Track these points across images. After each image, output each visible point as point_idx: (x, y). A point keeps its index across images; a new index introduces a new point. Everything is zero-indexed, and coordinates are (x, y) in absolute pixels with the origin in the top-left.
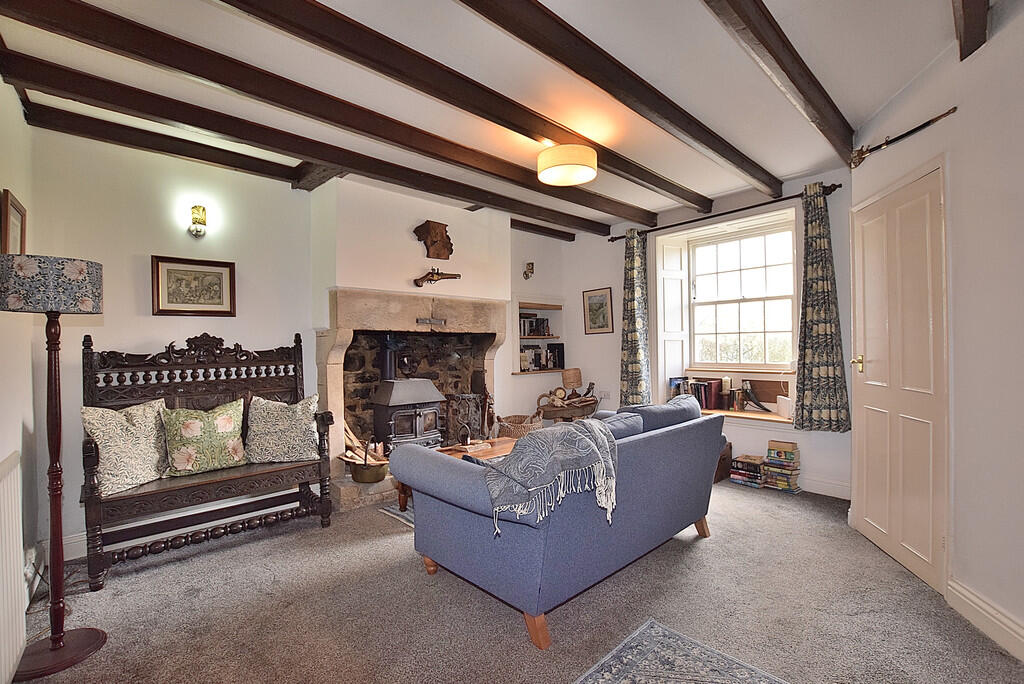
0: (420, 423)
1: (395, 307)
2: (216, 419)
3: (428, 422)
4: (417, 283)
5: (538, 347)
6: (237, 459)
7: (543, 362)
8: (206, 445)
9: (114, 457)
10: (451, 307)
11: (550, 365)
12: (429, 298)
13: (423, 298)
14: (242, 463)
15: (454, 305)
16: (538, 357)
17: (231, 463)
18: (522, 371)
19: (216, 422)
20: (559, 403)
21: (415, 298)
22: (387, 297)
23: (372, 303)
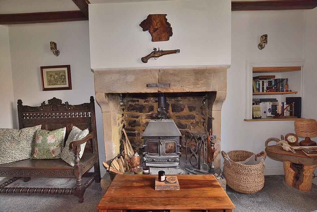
0: (162, 148)
1: (130, 78)
2: (48, 136)
3: (169, 148)
4: (144, 60)
5: (275, 100)
6: (54, 156)
7: (279, 111)
8: (42, 148)
9: (3, 150)
10: (175, 75)
11: (287, 113)
12: (155, 70)
13: (151, 71)
14: (57, 158)
15: (177, 73)
16: (274, 108)
17: (51, 157)
18: (253, 118)
19: (47, 138)
20: (287, 147)
21: (145, 71)
22: (125, 72)
23: (115, 77)
